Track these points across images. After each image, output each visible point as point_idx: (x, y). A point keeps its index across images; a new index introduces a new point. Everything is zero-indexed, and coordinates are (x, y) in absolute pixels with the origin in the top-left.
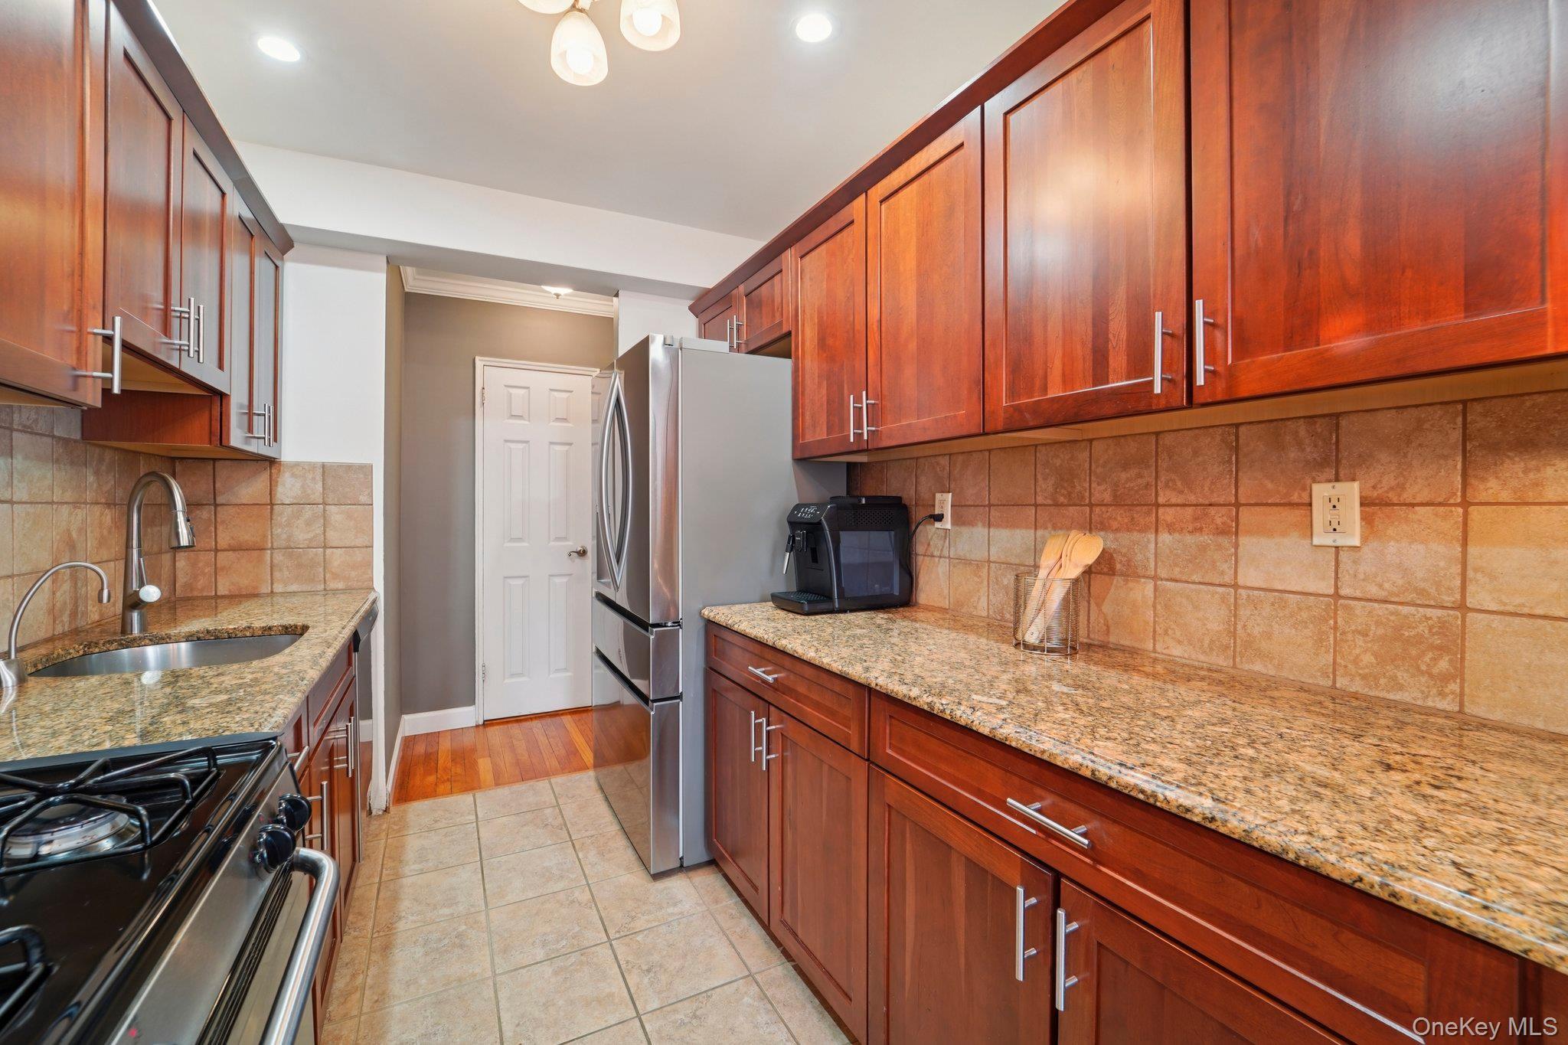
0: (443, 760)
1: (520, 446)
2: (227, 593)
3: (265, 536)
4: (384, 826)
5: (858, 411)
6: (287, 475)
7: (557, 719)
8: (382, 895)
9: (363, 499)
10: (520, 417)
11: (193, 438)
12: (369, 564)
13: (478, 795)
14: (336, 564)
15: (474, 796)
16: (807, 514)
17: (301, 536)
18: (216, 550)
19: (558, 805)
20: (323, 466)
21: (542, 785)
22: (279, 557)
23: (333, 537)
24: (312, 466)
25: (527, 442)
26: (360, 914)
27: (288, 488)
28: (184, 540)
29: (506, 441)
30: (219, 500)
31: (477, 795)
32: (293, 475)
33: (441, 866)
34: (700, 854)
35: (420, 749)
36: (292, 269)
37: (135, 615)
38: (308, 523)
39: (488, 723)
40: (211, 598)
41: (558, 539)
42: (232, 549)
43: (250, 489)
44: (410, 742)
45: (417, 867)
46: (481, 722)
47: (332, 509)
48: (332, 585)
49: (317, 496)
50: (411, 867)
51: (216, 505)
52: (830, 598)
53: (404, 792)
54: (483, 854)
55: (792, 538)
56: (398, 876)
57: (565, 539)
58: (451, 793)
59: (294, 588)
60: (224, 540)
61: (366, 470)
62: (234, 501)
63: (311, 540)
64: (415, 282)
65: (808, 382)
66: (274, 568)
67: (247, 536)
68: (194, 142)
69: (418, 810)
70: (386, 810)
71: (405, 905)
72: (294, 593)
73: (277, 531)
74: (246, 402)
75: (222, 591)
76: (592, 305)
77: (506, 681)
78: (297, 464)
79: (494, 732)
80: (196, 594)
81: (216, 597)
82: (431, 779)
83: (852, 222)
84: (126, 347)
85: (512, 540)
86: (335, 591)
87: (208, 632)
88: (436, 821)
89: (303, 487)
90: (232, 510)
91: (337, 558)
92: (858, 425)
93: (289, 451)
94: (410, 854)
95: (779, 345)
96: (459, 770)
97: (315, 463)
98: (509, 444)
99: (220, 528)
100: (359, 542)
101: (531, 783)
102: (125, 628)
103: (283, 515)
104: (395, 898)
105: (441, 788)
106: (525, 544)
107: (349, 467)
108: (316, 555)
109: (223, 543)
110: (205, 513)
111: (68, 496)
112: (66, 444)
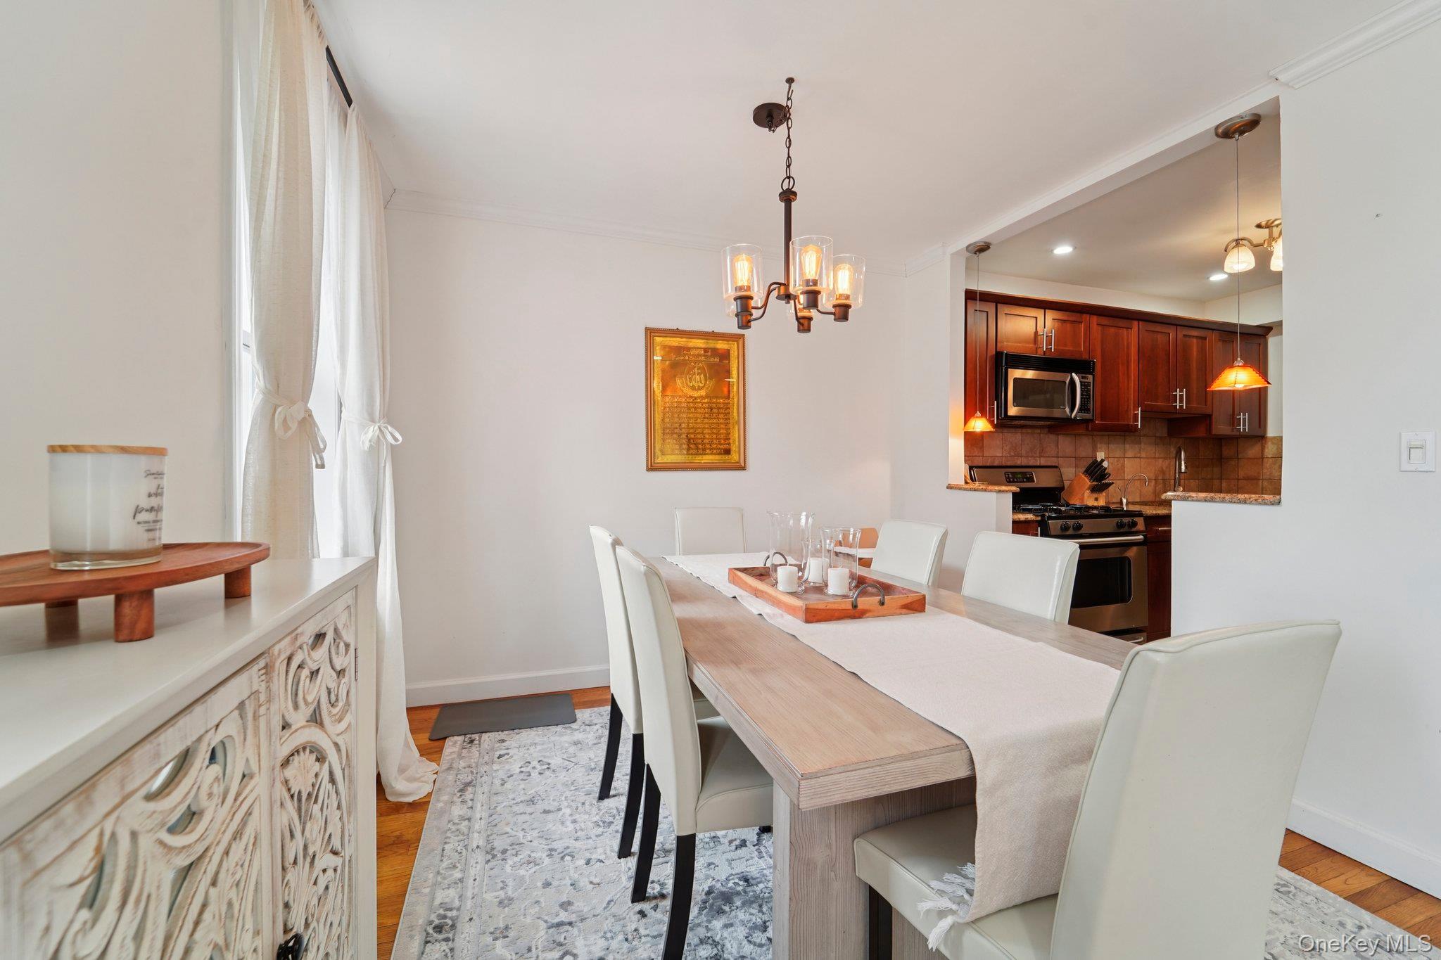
3: (1259, 473)
6: (1270, 443)
17: (1276, 473)
18: (1238, 479)
27: (1270, 449)
30: (1239, 457)
32: (1273, 443)
42: (1244, 479)
43: (1253, 451)
51: (1238, 459)
60: (1242, 474)
62: (1246, 456)
67: (1252, 473)
73: (1265, 471)
74: (1230, 415)
78: (1274, 438)
89: (1278, 448)
90: (1245, 461)
93: (1273, 431)
99: (1240, 470)
103: (1269, 462)
109: (1241, 477)
110: (1233, 463)
111: (1162, 456)
112: (1161, 438)
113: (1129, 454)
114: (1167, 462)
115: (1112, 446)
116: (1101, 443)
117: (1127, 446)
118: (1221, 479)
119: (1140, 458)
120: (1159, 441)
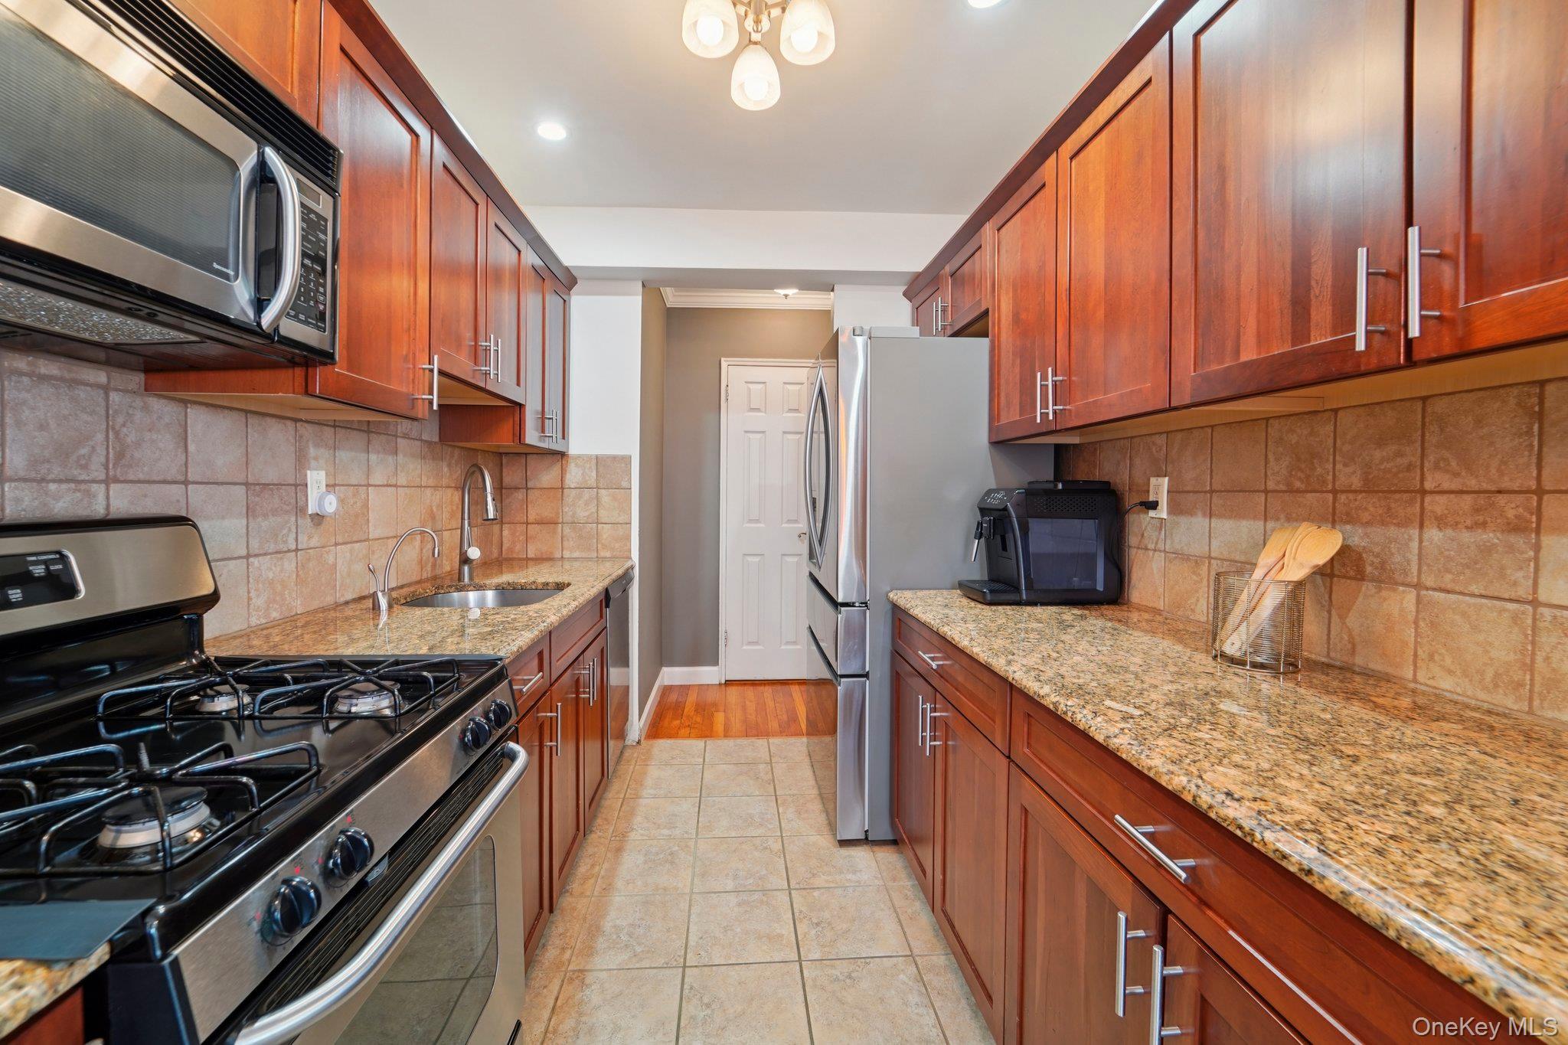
0: (689, 709)
1: (759, 436)
2: (533, 556)
3: (558, 513)
4: (635, 755)
5: (1044, 387)
6: (573, 465)
7: (786, 688)
8: (623, 808)
9: (624, 484)
10: (758, 410)
11: (502, 439)
12: (628, 538)
13: (709, 742)
14: (605, 537)
15: (705, 742)
16: (995, 501)
17: (582, 514)
18: (527, 523)
19: (771, 763)
20: (597, 457)
21: (761, 743)
22: (567, 530)
23: (604, 515)
24: (589, 458)
25: (763, 432)
26: (606, 819)
27: (574, 475)
28: (491, 516)
29: (746, 432)
30: (530, 485)
31: (708, 742)
32: (577, 465)
33: (669, 795)
34: (884, 832)
35: (673, 697)
36: (579, 302)
37: (466, 568)
38: (587, 504)
39: (729, 683)
40: (523, 559)
41: (789, 521)
42: (537, 523)
43: (547, 477)
44: (667, 690)
45: (652, 791)
46: (723, 682)
47: (603, 492)
48: (603, 554)
49: (592, 482)
50: (648, 792)
51: (527, 489)
52: (1017, 589)
53: (656, 730)
54: (703, 792)
55: (980, 524)
56: (637, 797)
57: (796, 521)
58: (689, 737)
59: (576, 555)
60: (532, 516)
61: (626, 460)
62: (538, 486)
63: (588, 517)
64: (674, 298)
65: (1003, 361)
66: (565, 539)
67: (547, 513)
68: (496, 217)
69: (662, 745)
70: (639, 742)
71: (638, 820)
72: (576, 559)
73: (566, 509)
74: (540, 409)
75: (531, 555)
76: (814, 301)
77: (744, 647)
78: (579, 457)
79: (733, 693)
80: (515, 556)
81: (528, 559)
82: (677, 723)
83: (1044, 185)
84: (441, 373)
85: (750, 521)
86: (604, 559)
87: (509, 584)
88: (673, 758)
89: (582, 474)
90: (537, 493)
91: (606, 531)
92: (1045, 405)
93: (576, 446)
94: (649, 782)
95: (976, 327)
96: (699, 719)
97: (591, 455)
98: (748, 435)
99: (529, 506)
100: (621, 519)
101: (753, 739)
102: (460, 578)
103: (570, 495)
104: (632, 813)
105: (682, 732)
106: (762, 525)
107: (614, 458)
108: (592, 529)
109: (532, 518)
110: (520, 495)
111: (431, 482)
112: (429, 443)
113: (377, 478)
114: (439, 494)
115: (343, 455)
116: (317, 446)
117: (373, 457)
118: (502, 523)
119: (396, 486)
120: (431, 452)
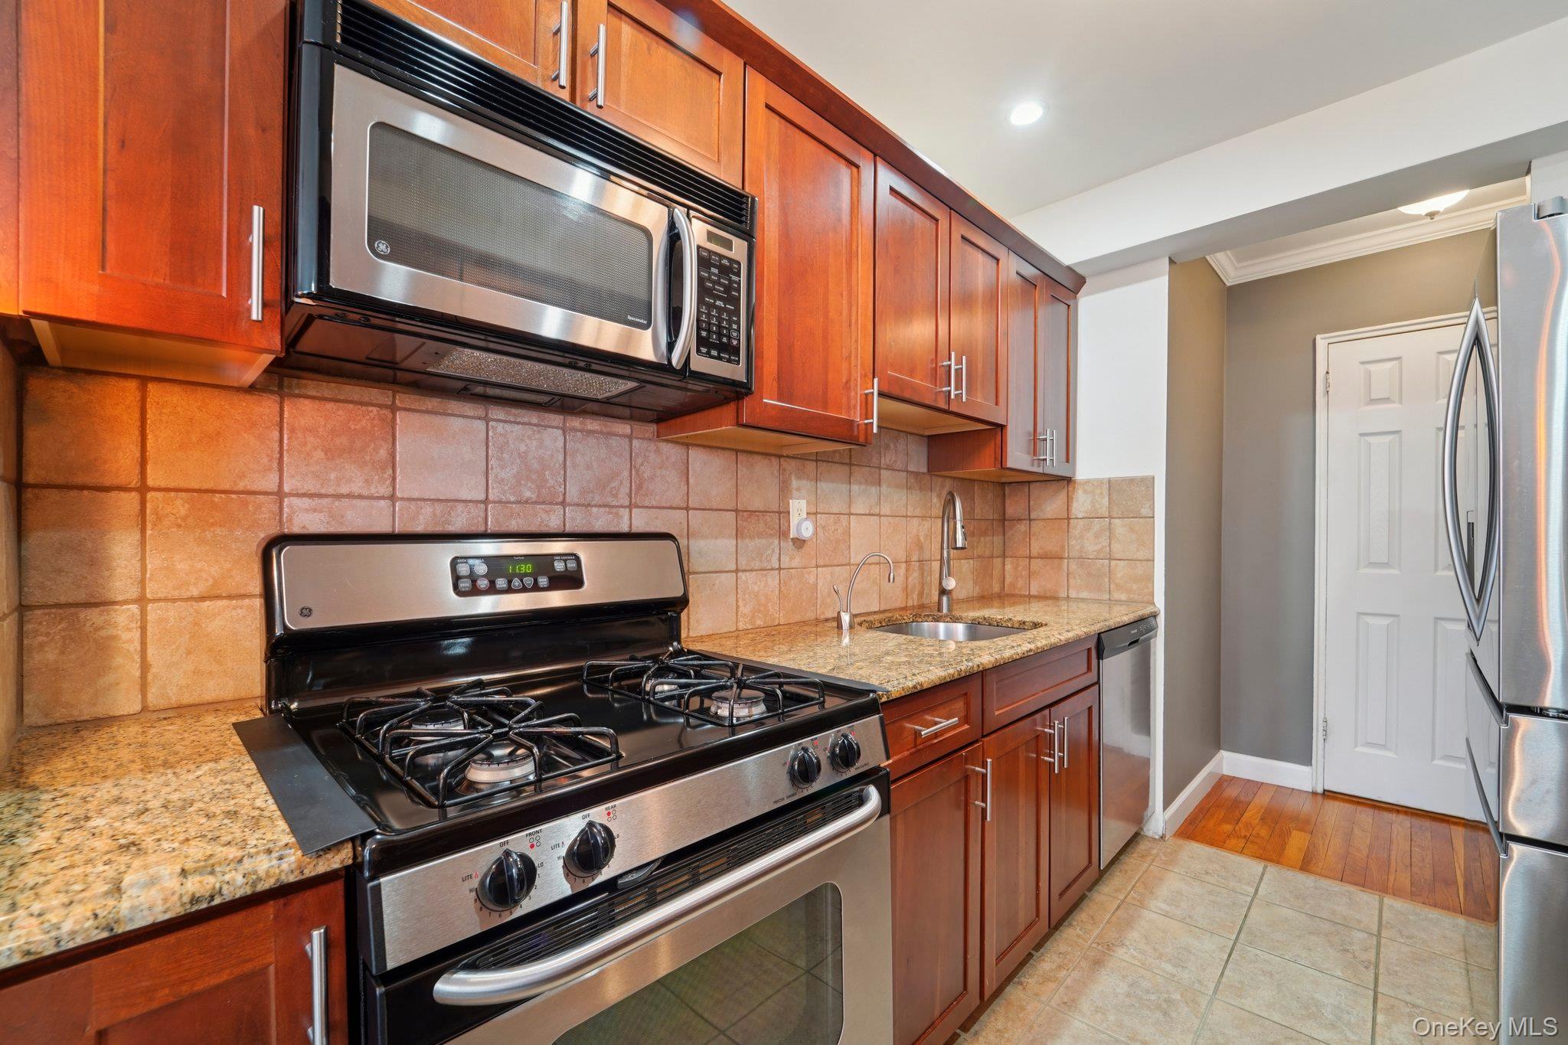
0: (1251, 814)
1: (1385, 440)
2: (1036, 593)
3: (1063, 547)
4: (1154, 852)
6: (1081, 491)
7: (1442, 828)
8: (1119, 913)
9: (1144, 512)
10: (1386, 400)
11: (983, 466)
12: (1150, 578)
13: (1272, 870)
14: (1119, 576)
15: (1265, 868)
17: (1091, 547)
18: (1030, 558)
19: (1379, 935)
20: (1109, 481)
21: (1367, 900)
22: (1073, 566)
23: (1117, 547)
24: (1100, 482)
25: (1395, 433)
26: (1092, 918)
27: (1081, 504)
28: (959, 544)
30: (1033, 516)
31: (1269, 868)
32: (1085, 492)
33: (1188, 920)
35: (1231, 792)
36: (1087, 304)
37: (945, 599)
38: (1097, 536)
39: (1328, 795)
40: (1025, 596)
42: (1041, 557)
43: (1051, 506)
44: (1223, 782)
45: (1164, 906)
46: (1320, 790)
47: (1117, 521)
48: (1117, 595)
49: (1104, 512)
50: (1157, 904)
51: (1030, 520)
53: (1192, 829)
54: (1242, 935)
56: (1142, 905)
58: (1241, 852)
59: (1084, 595)
60: (1035, 550)
61: (1148, 482)
62: (1042, 516)
63: (1099, 551)
66: (1071, 576)
67: (1051, 547)
68: (962, 228)
69: (1197, 852)
70: (1162, 837)
71: (1134, 935)
72: (1083, 600)
73: (1073, 542)
74: (1032, 429)
75: (1034, 592)
77: (1360, 749)
78: (1088, 482)
79: (1334, 808)
80: (1017, 592)
81: (1030, 597)
82: (1227, 828)
85: (1373, 565)
86: (1119, 602)
87: (985, 619)
88: (1207, 873)
89: (1092, 502)
90: (1041, 524)
91: (1121, 569)
93: (1085, 469)
94: (1163, 892)
96: (1264, 832)
97: (1103, 479)
98: (1367, 438)
99: (1033, 539)
100: (1141, 555)
101: (1352, 888)
102: (940, 609)
103: (1077, 526)
104: (1129, 923)
105: (1233, 842)
106: (1394, 571)
107: (1131, 481)
108: (1103, 565)
109: (1034, 553)
110: (1023, 527)
111: (918, 512)
112: (917, 474)
113: (859, 507)
114: (927, 524)
115: (824, 486)
116: (799, 478)
117: (855, 488)
118: (1004, 556)
119: (879, 515)
120: (917, 481)
